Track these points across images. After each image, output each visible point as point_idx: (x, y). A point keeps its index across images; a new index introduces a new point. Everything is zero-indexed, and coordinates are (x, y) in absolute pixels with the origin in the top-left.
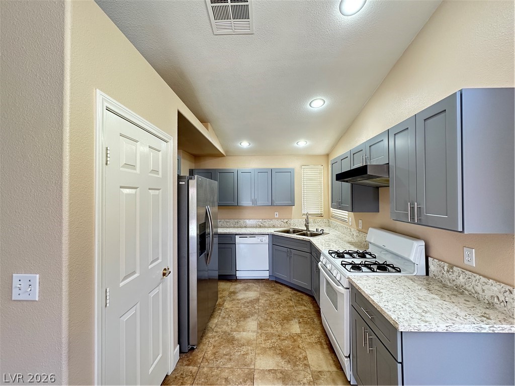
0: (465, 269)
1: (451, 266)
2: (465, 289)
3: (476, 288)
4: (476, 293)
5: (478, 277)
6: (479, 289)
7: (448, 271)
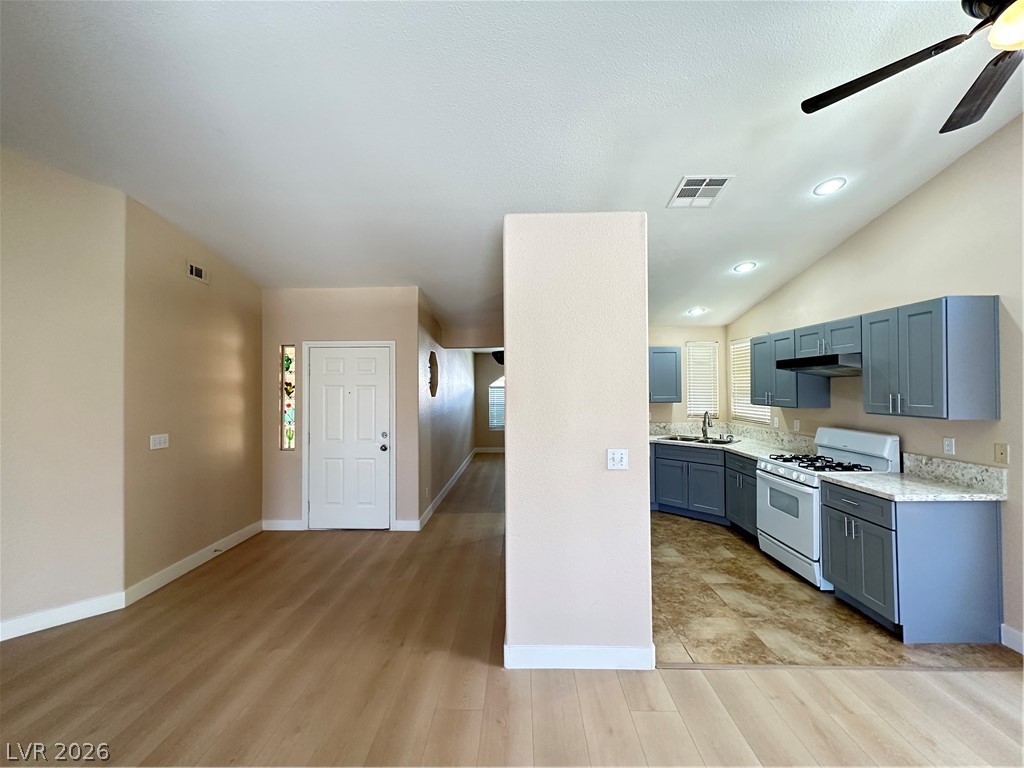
0: (943, 459)
1: (930, 458)
2: (946, 478)
3: (956, 474)
4: (956, 478)
5: (957, 463)
6: (958, 475)
7: (926, 464)
